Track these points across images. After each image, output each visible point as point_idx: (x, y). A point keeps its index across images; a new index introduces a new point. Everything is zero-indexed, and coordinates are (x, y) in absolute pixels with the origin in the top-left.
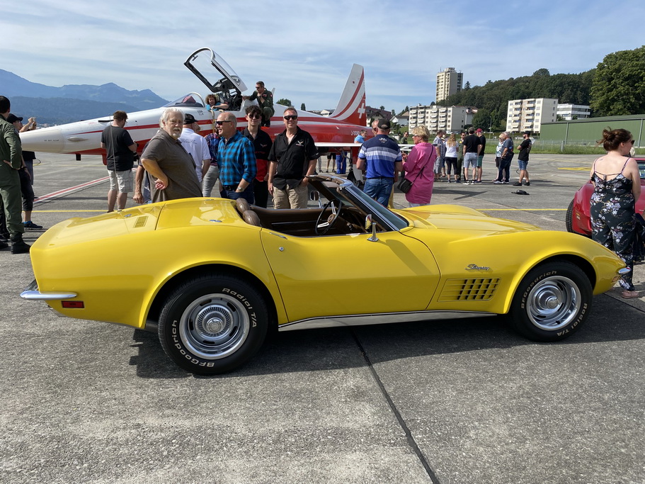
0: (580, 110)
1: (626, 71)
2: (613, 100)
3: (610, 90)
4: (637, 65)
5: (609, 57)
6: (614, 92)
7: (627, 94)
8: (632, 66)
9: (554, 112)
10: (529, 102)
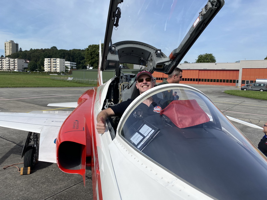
0: (72, 64)
3: (92, 59)
9: (64, 64)
10: (54, 60)
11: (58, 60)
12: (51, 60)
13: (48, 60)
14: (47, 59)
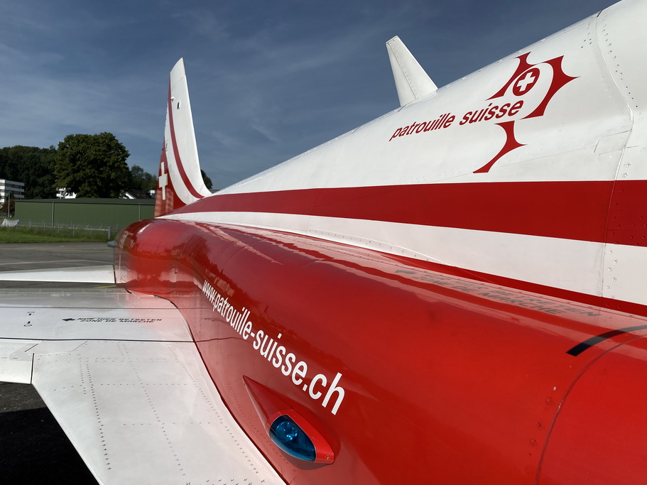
0: (13, 186)
7: (93, 177)
8: (96, 151)
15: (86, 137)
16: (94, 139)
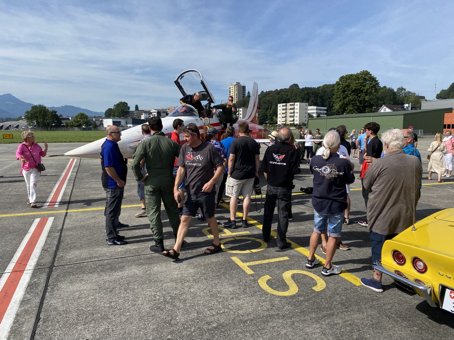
1: (353, 87)
2: (347, 105)
3: (344, 98)
4: (359, 83)
5: (342, 78)
6: (347, 99)
7: (355, 101)
8: (356, 84)
9: (306, 111)
10: (291, 105)
11: (297, 105)
12: (286, 105)
13: (283, 106)
14: (281, 105)
15: (351, 75)
16: (356, 76)
